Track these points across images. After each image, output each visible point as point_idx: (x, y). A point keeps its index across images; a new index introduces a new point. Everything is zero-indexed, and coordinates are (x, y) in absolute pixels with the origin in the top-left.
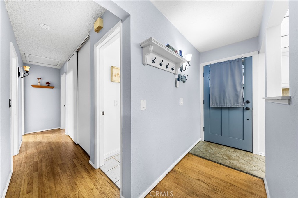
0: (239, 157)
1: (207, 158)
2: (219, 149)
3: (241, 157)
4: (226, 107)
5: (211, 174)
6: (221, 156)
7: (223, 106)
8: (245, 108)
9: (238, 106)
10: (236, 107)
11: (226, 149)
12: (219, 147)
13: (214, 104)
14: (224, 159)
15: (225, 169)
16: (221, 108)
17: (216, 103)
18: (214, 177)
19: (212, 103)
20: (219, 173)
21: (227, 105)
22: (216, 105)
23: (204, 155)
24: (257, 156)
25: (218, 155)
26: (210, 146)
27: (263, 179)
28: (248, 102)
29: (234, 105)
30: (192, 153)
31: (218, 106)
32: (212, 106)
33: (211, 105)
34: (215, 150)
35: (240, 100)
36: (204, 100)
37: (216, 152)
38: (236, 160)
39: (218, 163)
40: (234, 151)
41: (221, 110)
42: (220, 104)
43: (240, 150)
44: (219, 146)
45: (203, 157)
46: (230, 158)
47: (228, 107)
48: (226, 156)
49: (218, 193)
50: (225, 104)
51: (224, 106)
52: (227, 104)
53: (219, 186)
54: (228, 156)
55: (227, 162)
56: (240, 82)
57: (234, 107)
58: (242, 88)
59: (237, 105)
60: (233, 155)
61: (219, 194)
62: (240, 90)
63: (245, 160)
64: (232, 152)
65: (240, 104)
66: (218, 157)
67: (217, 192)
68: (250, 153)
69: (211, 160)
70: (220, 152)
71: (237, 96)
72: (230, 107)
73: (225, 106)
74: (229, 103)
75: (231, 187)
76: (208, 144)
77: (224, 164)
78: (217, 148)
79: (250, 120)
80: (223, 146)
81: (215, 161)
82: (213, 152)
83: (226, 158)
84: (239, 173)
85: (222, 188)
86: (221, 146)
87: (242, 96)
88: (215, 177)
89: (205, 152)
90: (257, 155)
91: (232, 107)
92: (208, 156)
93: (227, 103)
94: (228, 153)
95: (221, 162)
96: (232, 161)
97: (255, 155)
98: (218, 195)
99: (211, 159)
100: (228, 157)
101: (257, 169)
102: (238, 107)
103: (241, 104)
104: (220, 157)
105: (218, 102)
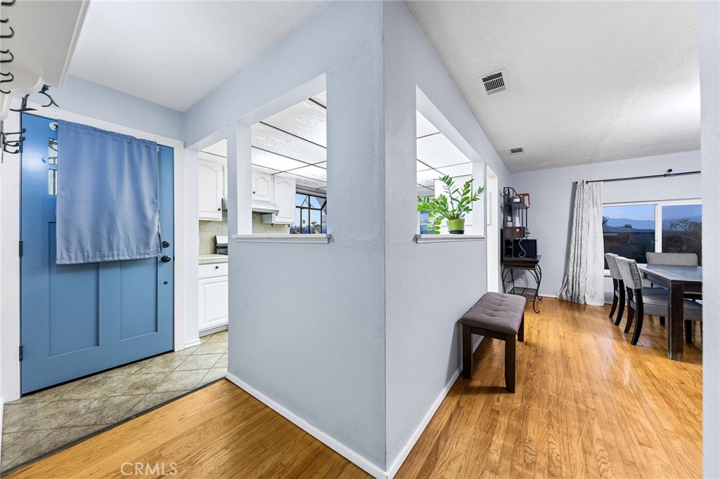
0: (164, 373)
1: (97, 428)
2: (104, 387)
3: (166, 370)
4: (116, 259)
5: (152, 449)
6: (128, 397)
7: (107, 259)
8: (159, 259)
9: (149, 254)
10: (142, 257)
11: (117, 375)
12: (97, 382)
13: (73, 255)
14: (143, 396)
15: (165, 413)
16: (97, 266)
17: (83, 251)
18: (165, 447)
19: (64, 251)
20: (162, 430)
21: (118, 255)
22: (79, 255)
23: (79, 429)
24: (185, 353)
25: (117, 400)
26: (66, 397)
27: (225, 378)
28: (166, 245)
29: (137, 252)
30: (20, 461)
31: (91, 261)
32: (68, 263)
33: (62, 257)
34: (97, 395)
35: (153, 241)
36: (21, 243)
37: (105, 399)
38: (163, 381)
39: (137, 415)
40: (141, 369)
41: (98, 270)
42: (98, 254)
43: (150, 360)
44: (92, 379)
45: (83, 434)
46: (152, 387)
47: (122, 258)
48: (137, 388)
49: (204, 459)
50: (115, 253)
51: (111, 259)
52: (121, 252)
53: (191, 449)
54: (142, 387)
55: (154, 398)
56: (153, 199)
57: (138, 257)
58: (156, 212)
59: (145, 252)
60: (149, 376)
61: (207, 460)
62: (153, 217)
63: (176, 370)
64: (138, 372)
65: (151, 250)
66: (122, 403)
67: (201, 460)
68: (170, 354)
69: (115, 422)
70: (114, 392)
71: (146, 230)
72: (129, 258)
73: (113, 256)
74: (125, 250)
75: (207, 428)
76: (48, 397)
77: (154, 405)
78: (93, 387)
79: (170, 284)
80: (103, 374)
81: (126, 417)
82: (95, 404)
83: (142, 391)
84: (192, 398)
85: (199, 444)
86: (99, 377)
87: (157, 231)
88: (165, 444)
89: (71, 423)
90: (183, 350)
91: (134, 257)
92: (93, 422)
93: (118, 250)
94: (134, 379)
95: (141, 407)
96: (160, 389)
97: (181, 353)
98: (209, 461)
99: (110, 420)
100: (144, 386)
101: (207, 371)
102: (147, 256)
103: (155, 248)
104: (128, 401)
105: (88, 247)
